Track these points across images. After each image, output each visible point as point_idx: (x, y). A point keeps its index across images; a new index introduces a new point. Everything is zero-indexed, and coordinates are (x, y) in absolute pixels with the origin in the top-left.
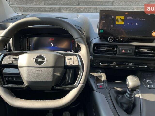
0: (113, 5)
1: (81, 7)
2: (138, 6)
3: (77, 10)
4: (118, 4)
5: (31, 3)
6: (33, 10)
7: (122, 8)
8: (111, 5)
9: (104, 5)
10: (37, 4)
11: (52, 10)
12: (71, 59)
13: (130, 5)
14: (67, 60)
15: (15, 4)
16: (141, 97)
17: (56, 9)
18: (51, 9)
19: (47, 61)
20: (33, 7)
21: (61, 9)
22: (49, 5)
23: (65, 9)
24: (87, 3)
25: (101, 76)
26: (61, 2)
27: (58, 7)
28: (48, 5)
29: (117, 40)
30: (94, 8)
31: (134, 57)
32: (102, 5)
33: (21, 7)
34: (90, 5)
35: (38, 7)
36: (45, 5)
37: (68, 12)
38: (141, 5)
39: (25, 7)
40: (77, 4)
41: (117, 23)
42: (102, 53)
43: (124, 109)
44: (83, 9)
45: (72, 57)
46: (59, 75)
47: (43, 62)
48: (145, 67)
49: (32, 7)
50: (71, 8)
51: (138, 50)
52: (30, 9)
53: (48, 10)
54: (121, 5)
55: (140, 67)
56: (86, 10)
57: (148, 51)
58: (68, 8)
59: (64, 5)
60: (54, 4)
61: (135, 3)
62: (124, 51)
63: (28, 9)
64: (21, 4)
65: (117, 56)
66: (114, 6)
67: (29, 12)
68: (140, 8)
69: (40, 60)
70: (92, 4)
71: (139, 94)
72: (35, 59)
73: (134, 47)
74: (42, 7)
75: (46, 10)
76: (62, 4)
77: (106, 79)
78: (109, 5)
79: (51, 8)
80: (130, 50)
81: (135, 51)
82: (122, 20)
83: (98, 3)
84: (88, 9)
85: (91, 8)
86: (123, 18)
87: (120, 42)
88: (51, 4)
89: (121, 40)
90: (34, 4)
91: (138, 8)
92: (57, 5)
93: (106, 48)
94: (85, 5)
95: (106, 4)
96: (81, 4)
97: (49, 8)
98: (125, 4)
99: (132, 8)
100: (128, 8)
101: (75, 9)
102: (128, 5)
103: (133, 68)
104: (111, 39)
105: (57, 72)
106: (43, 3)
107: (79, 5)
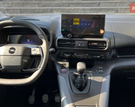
0: (99, 6)
1: (71, 8)
2: (122, 6)
3: (67, 11)
4: (104, 5)
5: (27, 5)
6: (28, 12)
7: (107, 8)
8: (98, 6)
9: (92, 6)
10: (32, 6)
11: (45, 11)
12: (35, 50)
13: (115, 6)
14: (32, 51)
15: (13, 7)
16: (92, 79)
17: (48, 10)
18: (43, 11)
19: (17, 51)
20: (29, 9)
21: (53, 10)
22: (43, 7)
23: (57, 10)
24: (76, 4)
25: (66, 64)
26: (53, 4)
27: (50, 9)
28: (41, 7)
29: (74, 36)
30: (82, 9)
31: (88, 49)
32: (90, 6)
33: (18, 9)
34: (79, 7)
35: (33, 9)
36: (39, 7)
37: (59, 12)
38: (125, 5)
39: (21, 9)
40: (68, 5)
41: (74, 23)
42: (65, 47)
43: (78, 88)
44: (72, 10)
45: (36, 49)
46: (26, 61)
47: (14, 52)
48: (98, 57)
49: (27, 9)
50: (62, 9)
51: (90, 44)
52: (26, 10)
53: (41, 11)
54: (107, 6)
55: (94, 57)
56: (75, 11)
57: (97, 44)
58: (59, 9)
59: (55, 6)
60: (47, 6)
61: (120, 4)
62: (79, 45)
63: (24, 11)
64: (18, 7)
65: (75, 48)
66: (101, 6)
67: (25, 13)
68: (123, 8)
69: (12, 50)
70: (81, 5)
71: (91, 77)
72: (9, 50)
73: (87, 42)
74: (36, 9)
75: (40, 11)
76: (54, 6)
77: (68, 66)
78: (96, 6)
79: (44, 9)
80: (84, 44)
81: (88, 45)
82: (78, 22)
83: (86, 5)
84: (76, 10)
85: (79, 9)
86: (78, 20)
87: (77, 38)
88: (44, 6)
89: (78, 36)
90: (29, 6)
91: (122, 8)
92: (49, 6)
93: (67, 42)
94: (74, 6)
95: (93, 5)
96: (71, 6)
97: (42, 9)
98: (110, 5)
99: (116, 8)
100: (112, 8)
101: (65, 10)
102: (113, 6)
103: (90, 58)
104: (70, 36)
105: (24, 59)
106: (37, 6)
107: (69, 6)
